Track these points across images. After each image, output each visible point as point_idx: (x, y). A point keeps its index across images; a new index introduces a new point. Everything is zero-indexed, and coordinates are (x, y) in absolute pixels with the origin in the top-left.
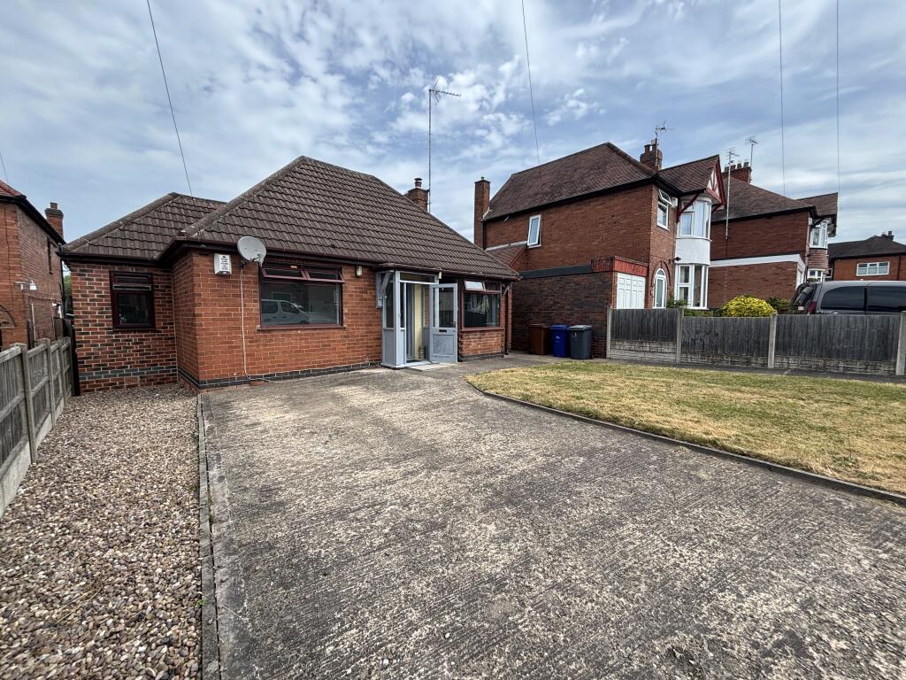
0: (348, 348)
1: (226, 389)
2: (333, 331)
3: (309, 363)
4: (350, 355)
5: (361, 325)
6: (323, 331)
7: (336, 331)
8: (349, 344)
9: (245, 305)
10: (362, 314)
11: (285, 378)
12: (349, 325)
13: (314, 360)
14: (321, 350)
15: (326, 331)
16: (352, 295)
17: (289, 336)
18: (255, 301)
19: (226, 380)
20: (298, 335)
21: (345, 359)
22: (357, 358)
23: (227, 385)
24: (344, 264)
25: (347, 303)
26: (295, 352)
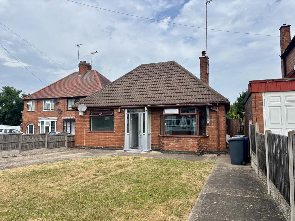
0: (115, 140)
1: (80, 149)
2: (110, 133)
3: (102, 144)
4: (116, 143)
5: (121, 131)
6: (107, 133)
7: (111, 133)
8: (116, 139)
9: (86, 124)
10: (121, 127)
11: (95, 149)
12: (116, 131)
13: (103, 143)
14: (106, 140)
15: (108, 133)
16: (117, 120)
17: (96, 134)
18: (88, 123)
19: (80, 147)
20: (99, 134)
21: (114, 145)
22: (118, 145)
23: (80, 148)
24: (115, 108)
25: (115, 123)
26: (98, 140)
